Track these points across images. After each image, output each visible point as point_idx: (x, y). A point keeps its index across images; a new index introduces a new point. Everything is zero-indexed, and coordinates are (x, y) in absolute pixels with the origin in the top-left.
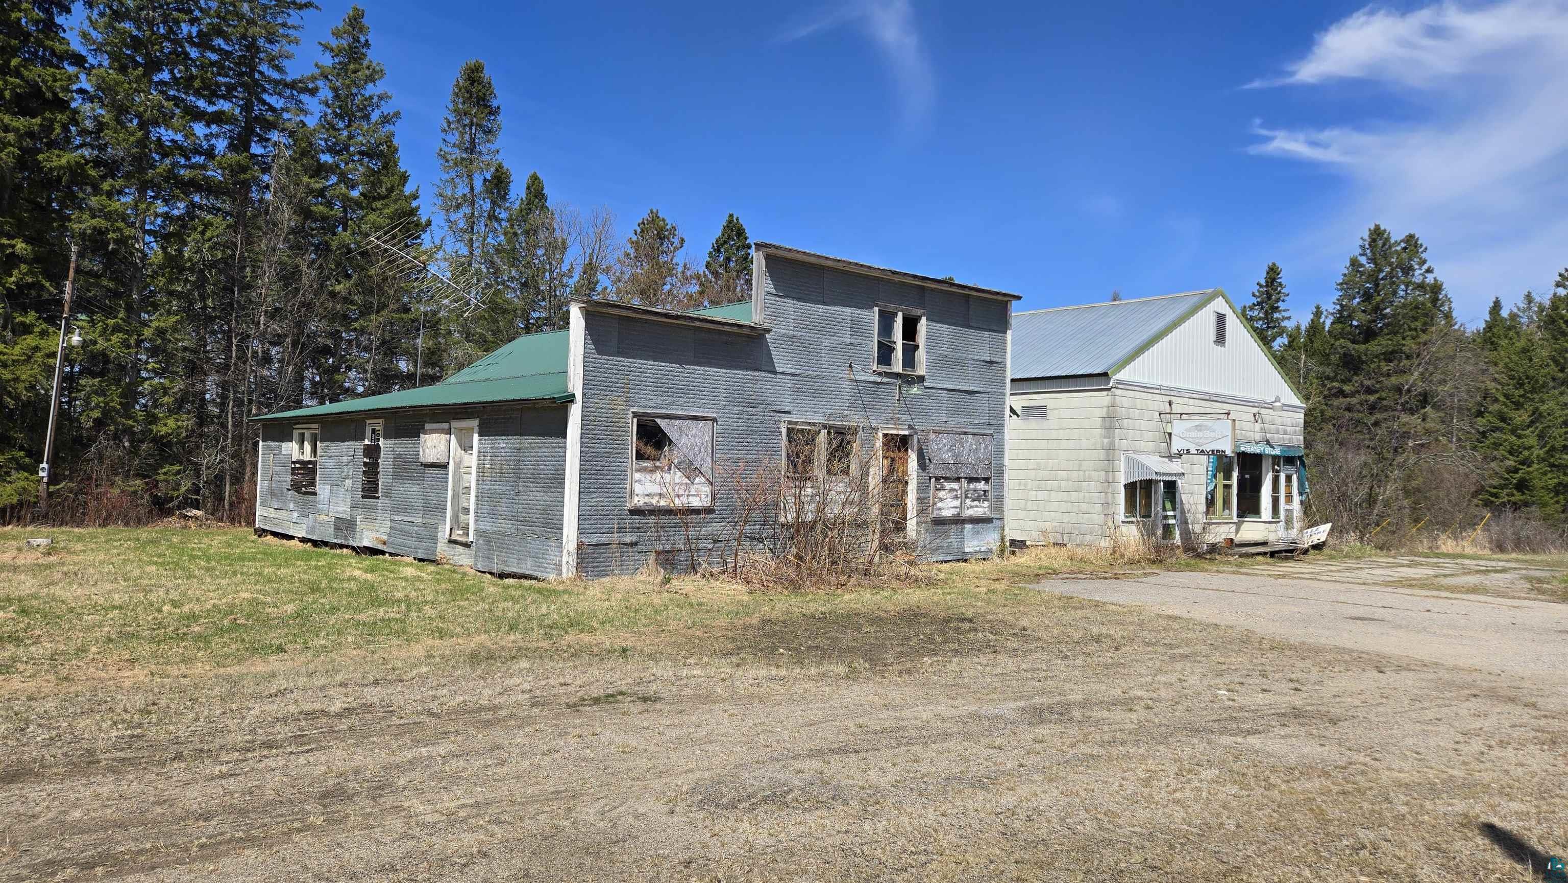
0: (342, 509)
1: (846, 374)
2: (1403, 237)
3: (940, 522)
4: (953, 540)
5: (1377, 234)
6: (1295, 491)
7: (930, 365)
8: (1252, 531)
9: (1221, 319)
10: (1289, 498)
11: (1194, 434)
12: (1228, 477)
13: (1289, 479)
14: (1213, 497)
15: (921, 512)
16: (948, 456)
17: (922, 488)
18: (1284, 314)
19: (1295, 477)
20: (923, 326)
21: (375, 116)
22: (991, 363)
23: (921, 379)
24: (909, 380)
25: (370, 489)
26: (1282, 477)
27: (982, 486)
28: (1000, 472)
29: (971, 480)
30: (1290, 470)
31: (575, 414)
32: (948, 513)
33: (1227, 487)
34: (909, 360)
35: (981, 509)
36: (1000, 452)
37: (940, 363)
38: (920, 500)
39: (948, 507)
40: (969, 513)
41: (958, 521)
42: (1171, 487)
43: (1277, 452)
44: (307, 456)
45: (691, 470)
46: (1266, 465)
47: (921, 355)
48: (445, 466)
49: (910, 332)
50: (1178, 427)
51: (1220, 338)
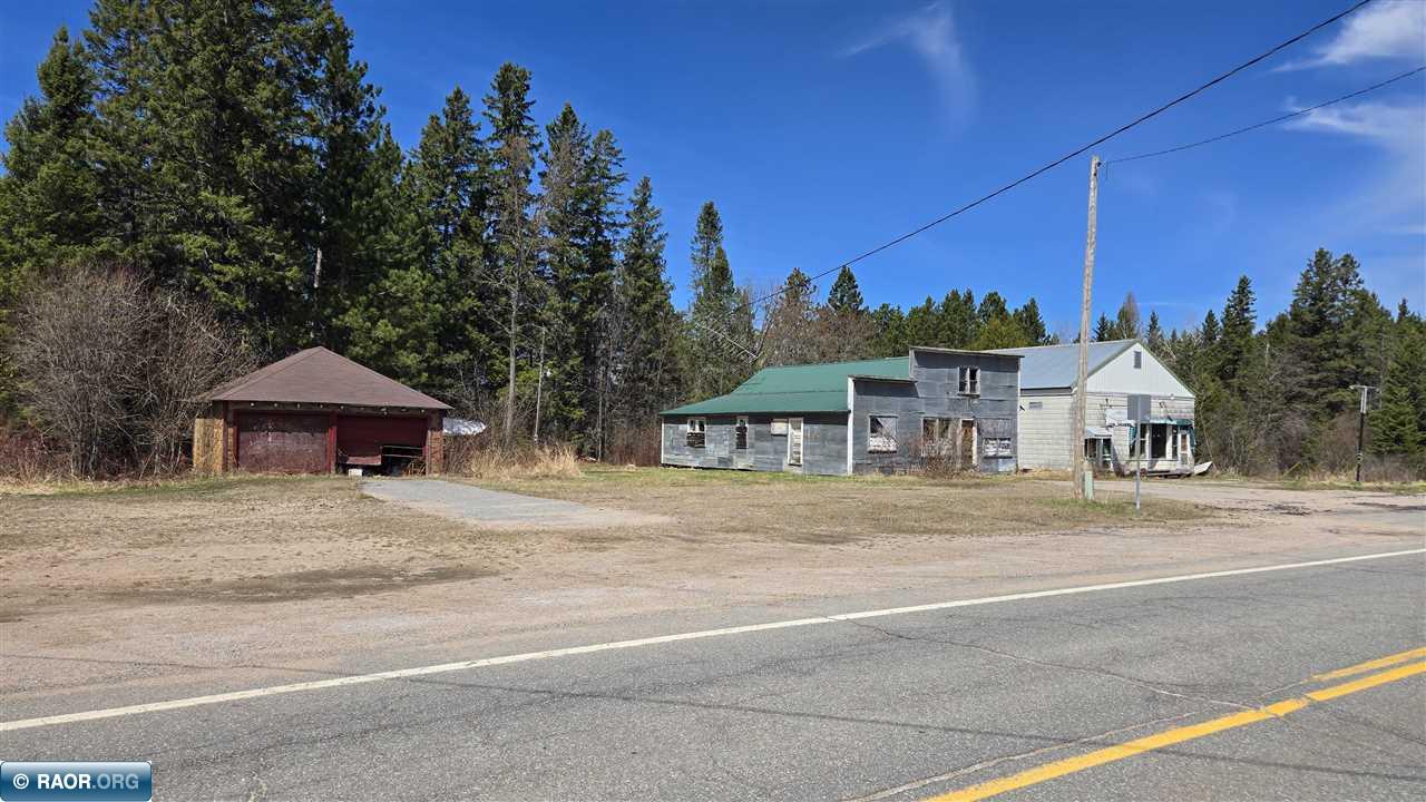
0: (724, 454)
1: (946, 396)
2: (1342, 256)
3: (987, 458)
4: (994, 466)
5: (1321, 255)
6: (1188, 444)
7: (983, 390)
8: (1161, 465)
9: (1138, 355)
10: (1184, 448)
11: (1118, 416)
12: (1143, 436)
13: (1184, 437)
14: (1134, 447)
15: (979, 453)
16: (990, 429)
17: (979, 443)
18: (1252, 314)
19: (1188, 436)
20: (979, 373)
21: (655, 236)
22: (1011, 387)
23: (978, 396)
24: (972, 397)
25: (741, 444)
26: (1179, 436)
27: (1006, 442)
28: (1015, 435)
29: (1001, 439)
30: (1185, 432)
31: (851, 417)
32: (991, 454)
33: (1143, 443)
34: (973, 388)
35: (1007, 453)
36: (1015, 426)
37: (986, 389)
38: (978, 448)
39: (991, 451)
40: (1001, 454)
41: (995, 457)
42: (1107, 442)
43: (1174, 423)
44: (697, 430)
45: (888, 436)
46: (1169, 431)
47: (978, 385)
48: (786, 436)
49: (973, 376)
50: (1109, 412)
51: (1138, 365)
